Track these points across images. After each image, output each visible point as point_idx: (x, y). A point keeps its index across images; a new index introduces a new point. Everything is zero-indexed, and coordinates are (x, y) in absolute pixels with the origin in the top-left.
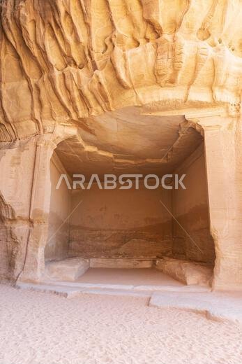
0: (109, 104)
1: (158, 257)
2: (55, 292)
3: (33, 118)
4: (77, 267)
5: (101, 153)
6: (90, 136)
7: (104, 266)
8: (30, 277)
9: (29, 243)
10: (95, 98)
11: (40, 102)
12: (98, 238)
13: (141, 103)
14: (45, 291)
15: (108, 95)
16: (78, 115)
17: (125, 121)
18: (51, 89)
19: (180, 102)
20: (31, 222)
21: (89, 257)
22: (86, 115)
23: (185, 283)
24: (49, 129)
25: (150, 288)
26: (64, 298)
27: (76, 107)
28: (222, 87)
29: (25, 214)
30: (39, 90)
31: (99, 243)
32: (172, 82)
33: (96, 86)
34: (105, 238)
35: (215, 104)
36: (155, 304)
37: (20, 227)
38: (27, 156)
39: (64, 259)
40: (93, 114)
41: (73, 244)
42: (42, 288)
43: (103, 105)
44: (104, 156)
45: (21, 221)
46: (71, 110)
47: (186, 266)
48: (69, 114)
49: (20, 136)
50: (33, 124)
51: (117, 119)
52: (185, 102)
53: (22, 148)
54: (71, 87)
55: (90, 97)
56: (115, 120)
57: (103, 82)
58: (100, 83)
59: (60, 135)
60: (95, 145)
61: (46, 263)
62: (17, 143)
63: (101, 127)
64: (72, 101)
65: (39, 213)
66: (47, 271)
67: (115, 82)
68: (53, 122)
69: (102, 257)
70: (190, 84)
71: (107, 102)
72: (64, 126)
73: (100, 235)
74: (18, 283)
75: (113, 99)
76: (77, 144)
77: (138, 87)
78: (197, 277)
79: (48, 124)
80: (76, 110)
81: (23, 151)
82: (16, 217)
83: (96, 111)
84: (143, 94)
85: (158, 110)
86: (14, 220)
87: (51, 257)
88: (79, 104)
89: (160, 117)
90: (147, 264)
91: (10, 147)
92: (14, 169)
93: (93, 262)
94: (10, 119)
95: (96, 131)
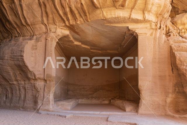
0: (87, 17)
1: (112, 99)
2: (60, 115)
3: (43, 23)
4: (71, 103)
5: (83, 46)
6: (76, 36)
7: (86, 103)
8: (46, 108)
9: (45, 92)
10: (79, 13)
11: (47, 13)
12: (83, 90)
13: (105, 18)
14: (54, 115)
15: (87, 12)
16: (69, 23)
17: (96, 28)
18: (53, 5)
19: (126, 18)
20: (45, 81)
21: (78, 99)
22: (74, 23)
23: (125, 111)
24: (53, 30)
25: (108, 113)
26: (64, 118)
27: (68, 18)
28: (149, 11)
29: (42, 76)
30: (45, 6)
31: (83, 92)
32: (123, 6)
33: (79, 5)
34: (86, 90)
35: (145, 21)
36: (110, 120)
37: (40, 83)
38: (41, 44)
39: (65, 100)
40: (78, 22)
41: (70, 93)
42: (53, 113)
43: (84, 18)
44: (85, 48)
45: (39, 80)
46: (65, 19)
47: (125, 103)
48: (64, 22)
49: (36, 33)
50: (43, 27)
51: (92, 27)
52: (129, 19)
53: (38, 40)
54: (64, 5)
55: (76, 12)
56: (90, 27)
57: (83, 4)
58: (82, 4)
59: (60, 34)
60: (80, 41)
61: (55, 101)
62: (35, 37)
63: (83, 31)
64: (65, 14)
65: (49, 76)
66: (56, 105)
67: (90, 4)
68: (55, 26)
69: (85, 98)
70: (132, 8)
71: (86, 16)
72: (62, 29)
73: (84, 88)
74: (40, 111)
75: (89, 14)
76: (70, 40)
77: (104, 8)
78: (131, 108)
79: (52, 27)
80: (68, 20)
81: (38, 42)
82: (36, 78)
83: (80, 21)
84: (106, 12)
85: (115, 22)
86: (35, 79)
87: (58, 98)
88: (70, 16)
89: (115, 26)
90: (107, 102)
91: (31, 39)
92: (34, 52)
93: (80, 101)
94: (29, 23)
95: (80, 33)
